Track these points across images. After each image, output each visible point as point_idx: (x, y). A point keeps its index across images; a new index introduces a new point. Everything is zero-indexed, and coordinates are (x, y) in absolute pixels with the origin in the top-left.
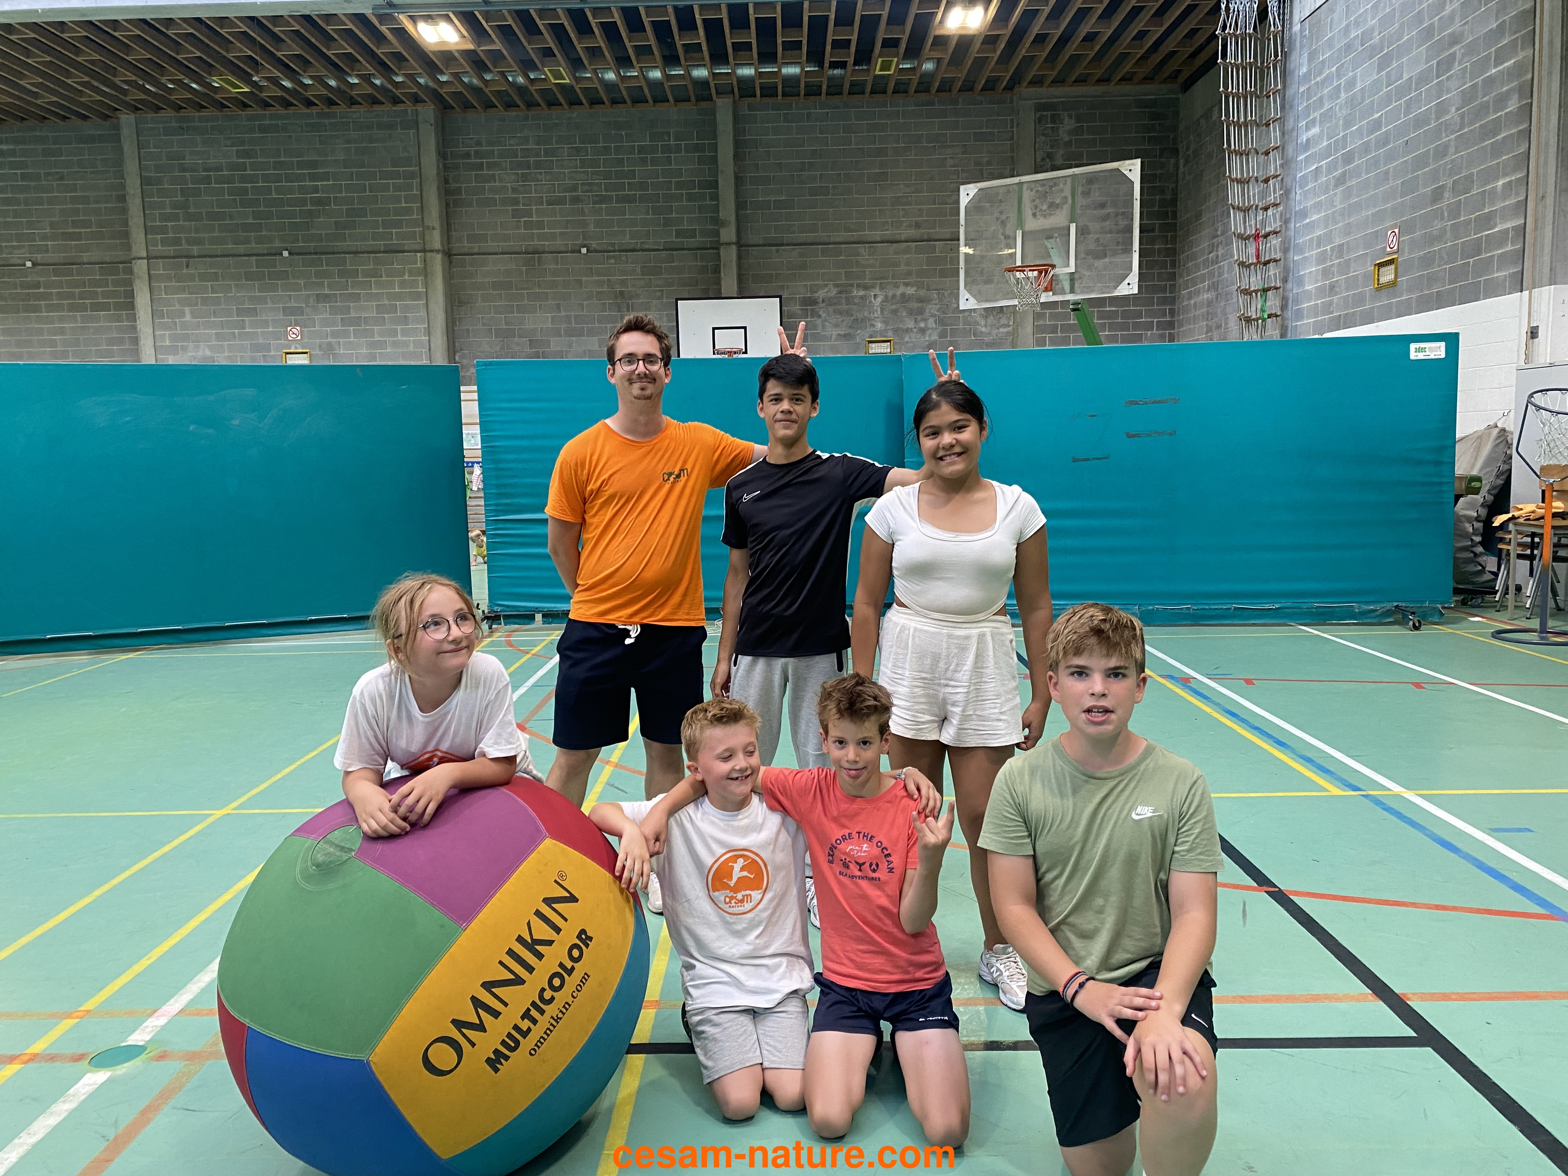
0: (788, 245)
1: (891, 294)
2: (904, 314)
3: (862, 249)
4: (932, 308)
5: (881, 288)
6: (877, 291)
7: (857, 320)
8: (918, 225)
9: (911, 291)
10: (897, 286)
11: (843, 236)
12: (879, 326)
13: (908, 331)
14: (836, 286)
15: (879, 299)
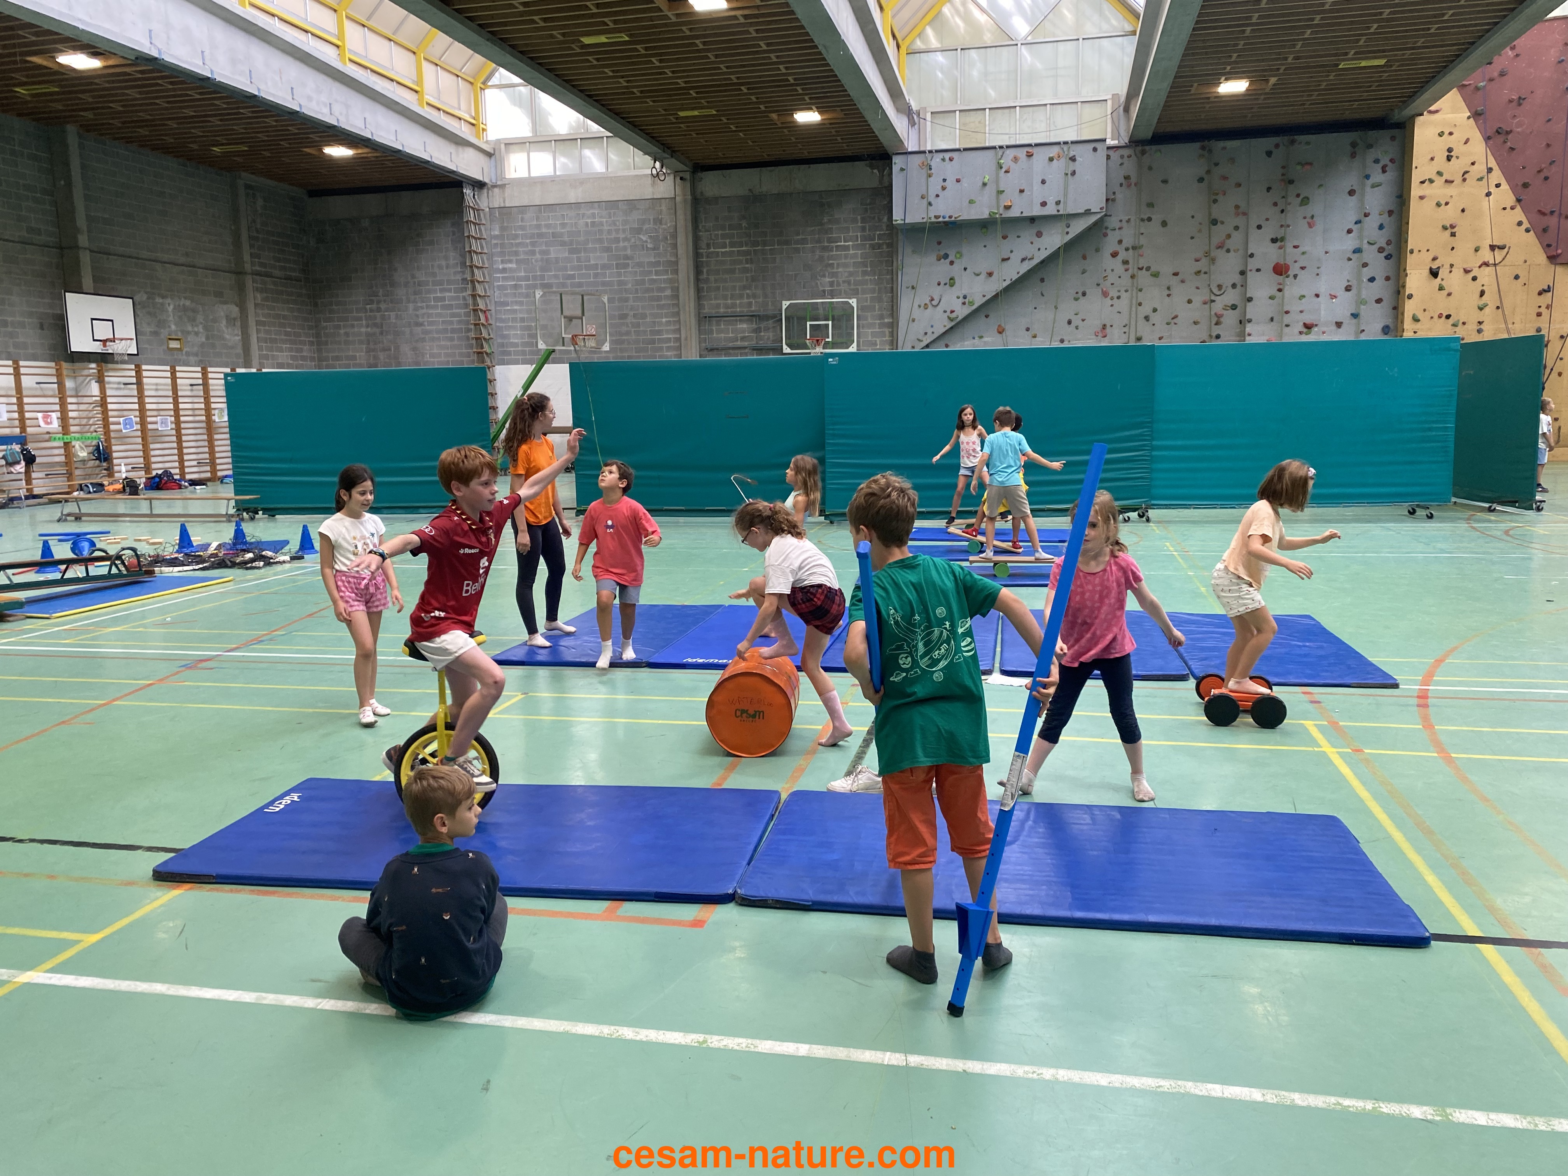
0: (115, 255)
1: (177, 303)
2: (186, 320)
3: (158, 266)
4: (200, 318)
5: (172, 299)
6: (169, 300)
7: (159, 321)
8: (187, 255)
9: (188, 303)
10: (180, 299)
11: (145, 254)
12: (173, 327)
13: (189, 333)
14: (146, 293)
15: (172, 307)
